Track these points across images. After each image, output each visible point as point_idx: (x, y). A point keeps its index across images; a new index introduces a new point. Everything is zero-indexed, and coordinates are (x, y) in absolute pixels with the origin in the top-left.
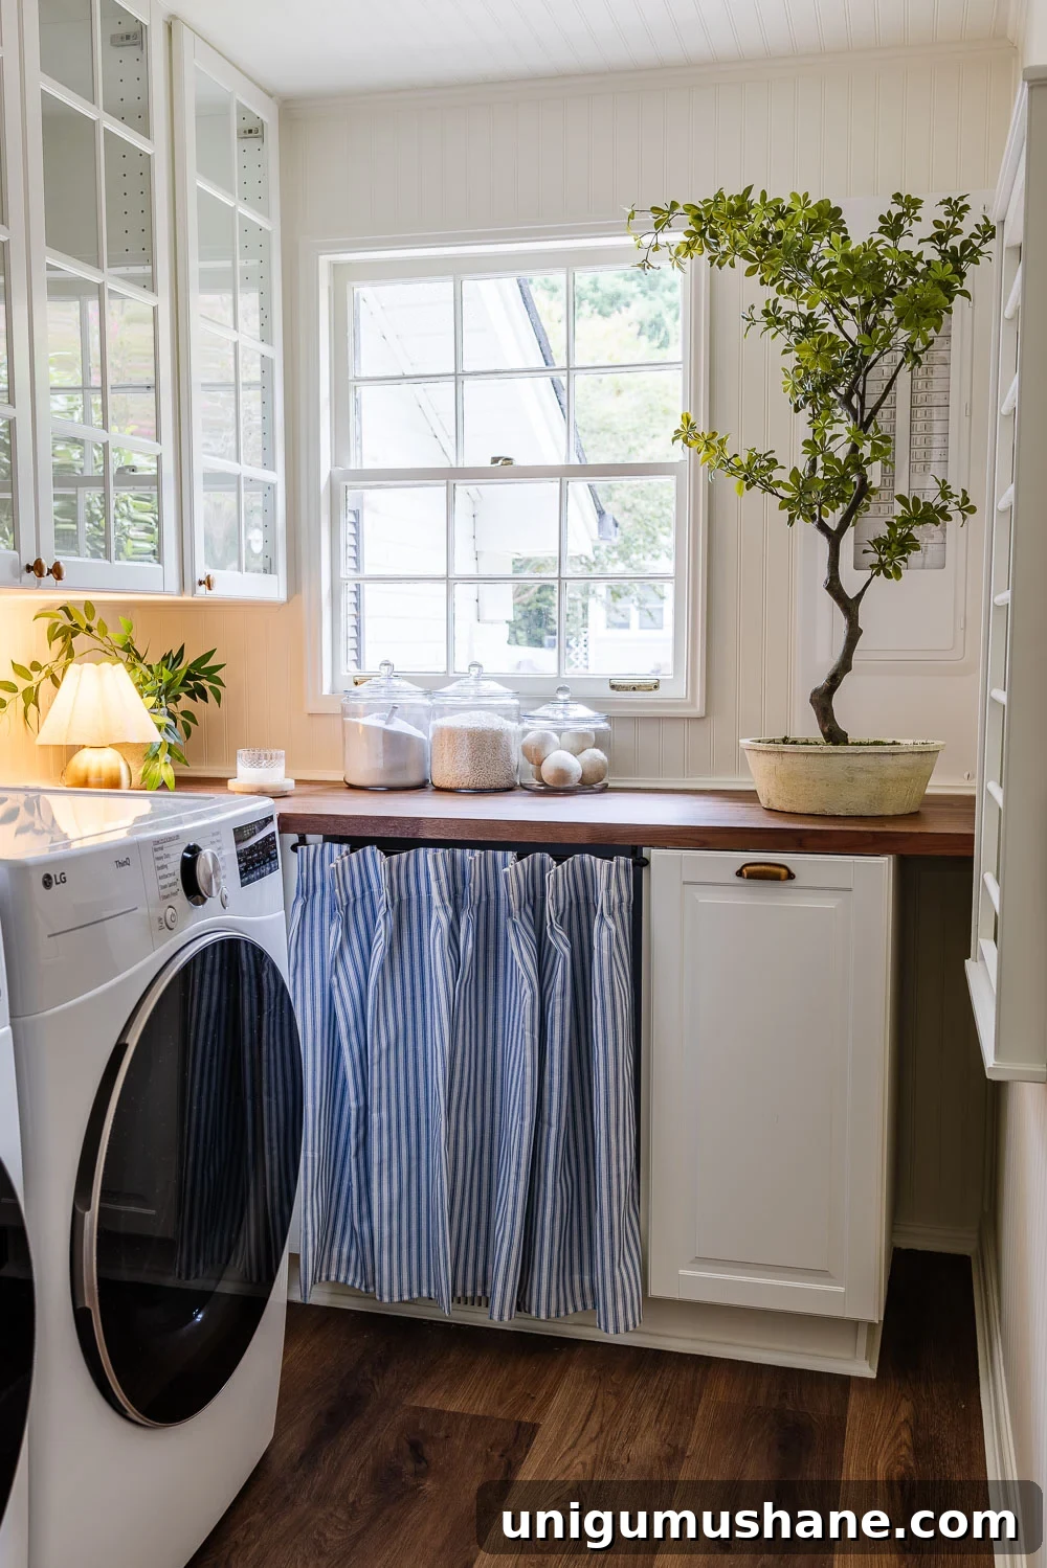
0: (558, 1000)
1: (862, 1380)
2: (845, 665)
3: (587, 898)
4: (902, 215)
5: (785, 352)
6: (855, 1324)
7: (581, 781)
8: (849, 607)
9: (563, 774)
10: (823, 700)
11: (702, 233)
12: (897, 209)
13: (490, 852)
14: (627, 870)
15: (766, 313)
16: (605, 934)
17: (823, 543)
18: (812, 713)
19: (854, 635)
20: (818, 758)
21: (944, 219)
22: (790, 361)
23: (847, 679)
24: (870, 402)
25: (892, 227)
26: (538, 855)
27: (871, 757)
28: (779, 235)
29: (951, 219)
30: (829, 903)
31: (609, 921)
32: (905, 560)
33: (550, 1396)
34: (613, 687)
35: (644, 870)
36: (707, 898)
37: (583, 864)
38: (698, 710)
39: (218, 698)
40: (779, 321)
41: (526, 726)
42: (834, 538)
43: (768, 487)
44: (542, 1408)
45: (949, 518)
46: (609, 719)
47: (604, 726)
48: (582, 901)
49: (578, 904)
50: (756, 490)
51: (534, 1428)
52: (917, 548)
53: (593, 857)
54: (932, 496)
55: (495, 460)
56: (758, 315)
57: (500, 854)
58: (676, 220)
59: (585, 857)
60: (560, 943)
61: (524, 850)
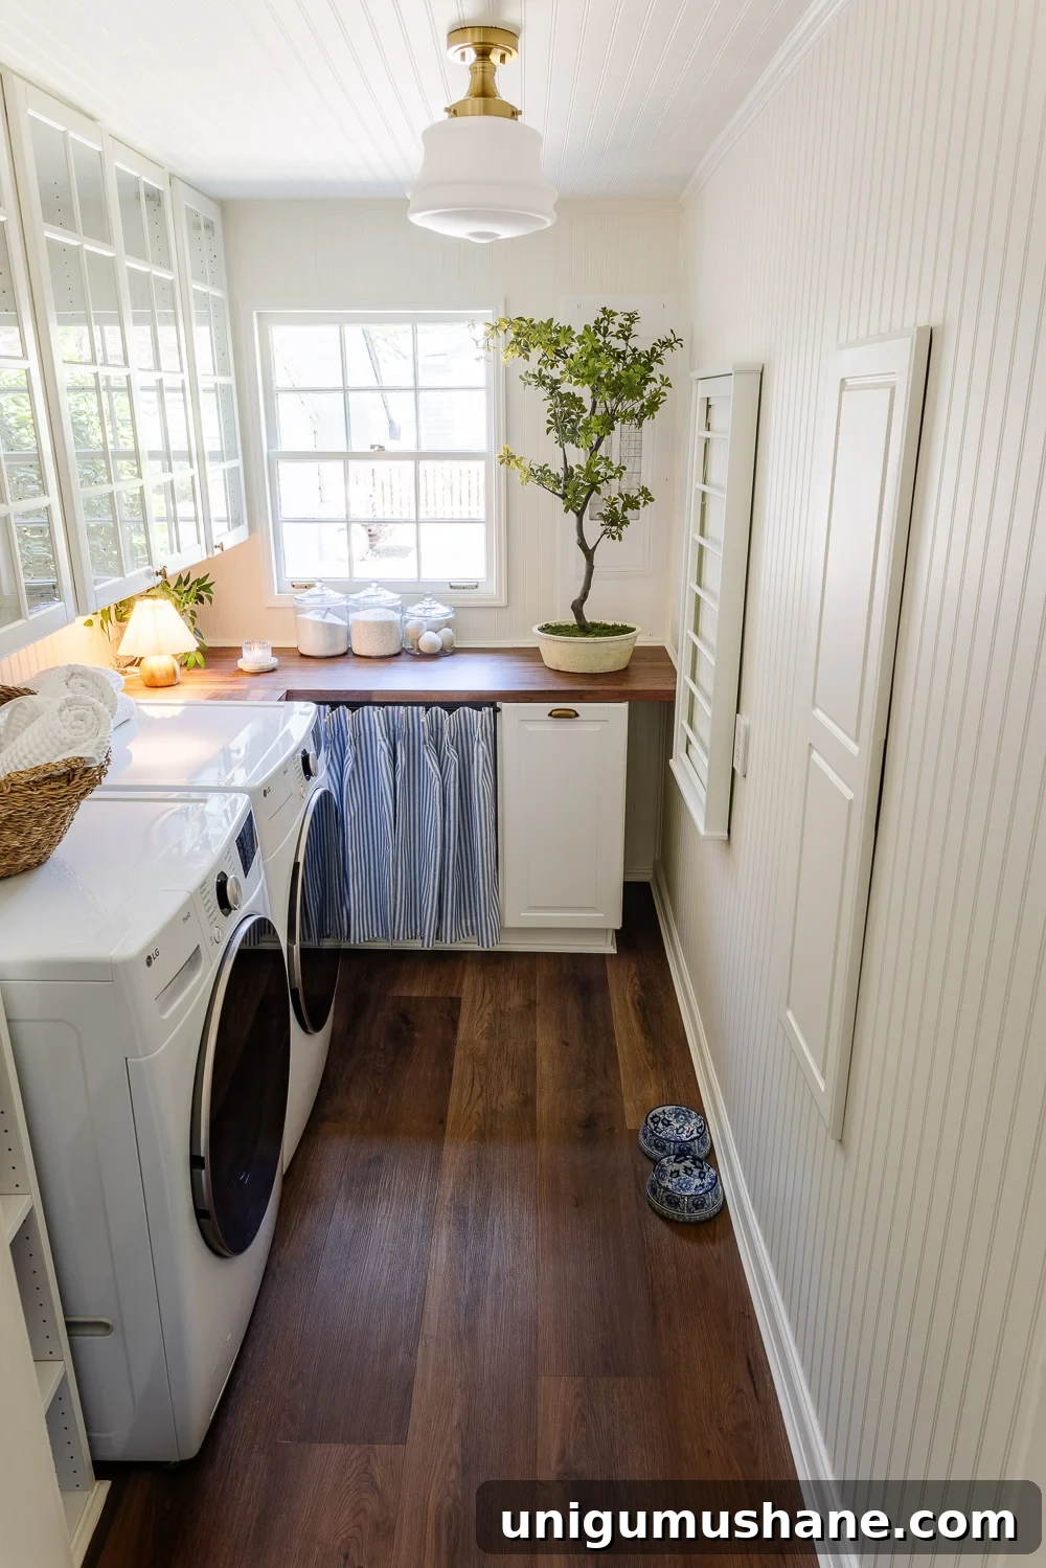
0: (452, 785)
1: (612, 955)
2: (588, 586)
3: (466, 731)
5: (546, 400)
6: (606, 930)
7: (442, 649)
8: (589, 554)
9: (433, 645)
10: (577, 607)
11: (519, 343)
13: (410, 707)
14: (490, 715)
15: (535, 377)
16: (480, 750)
17: (575, 520)
19: (591, 569)
26: (438, 709)
30: (596, 728)
31: (483, 743)
32: (621, 529)
33: (461, 984)
34: (451, 588)
35: (497, 715)
36: (531, 727)
37: (464, 713)
38: (503, 603)
39: (211, 600)
41: (407, 617)
42: (579, 514)
44: (460, 989)
45: (641, 505)
46: (453, 609)
48: (463, 731)
49: (461, 734)
51: (460, 999)
53: (470, 709)
54: (635, 494)
55: (372, 447)
57: (415, 708)
59: (466, 708)
60: (452, 755)
61: (428, 706)
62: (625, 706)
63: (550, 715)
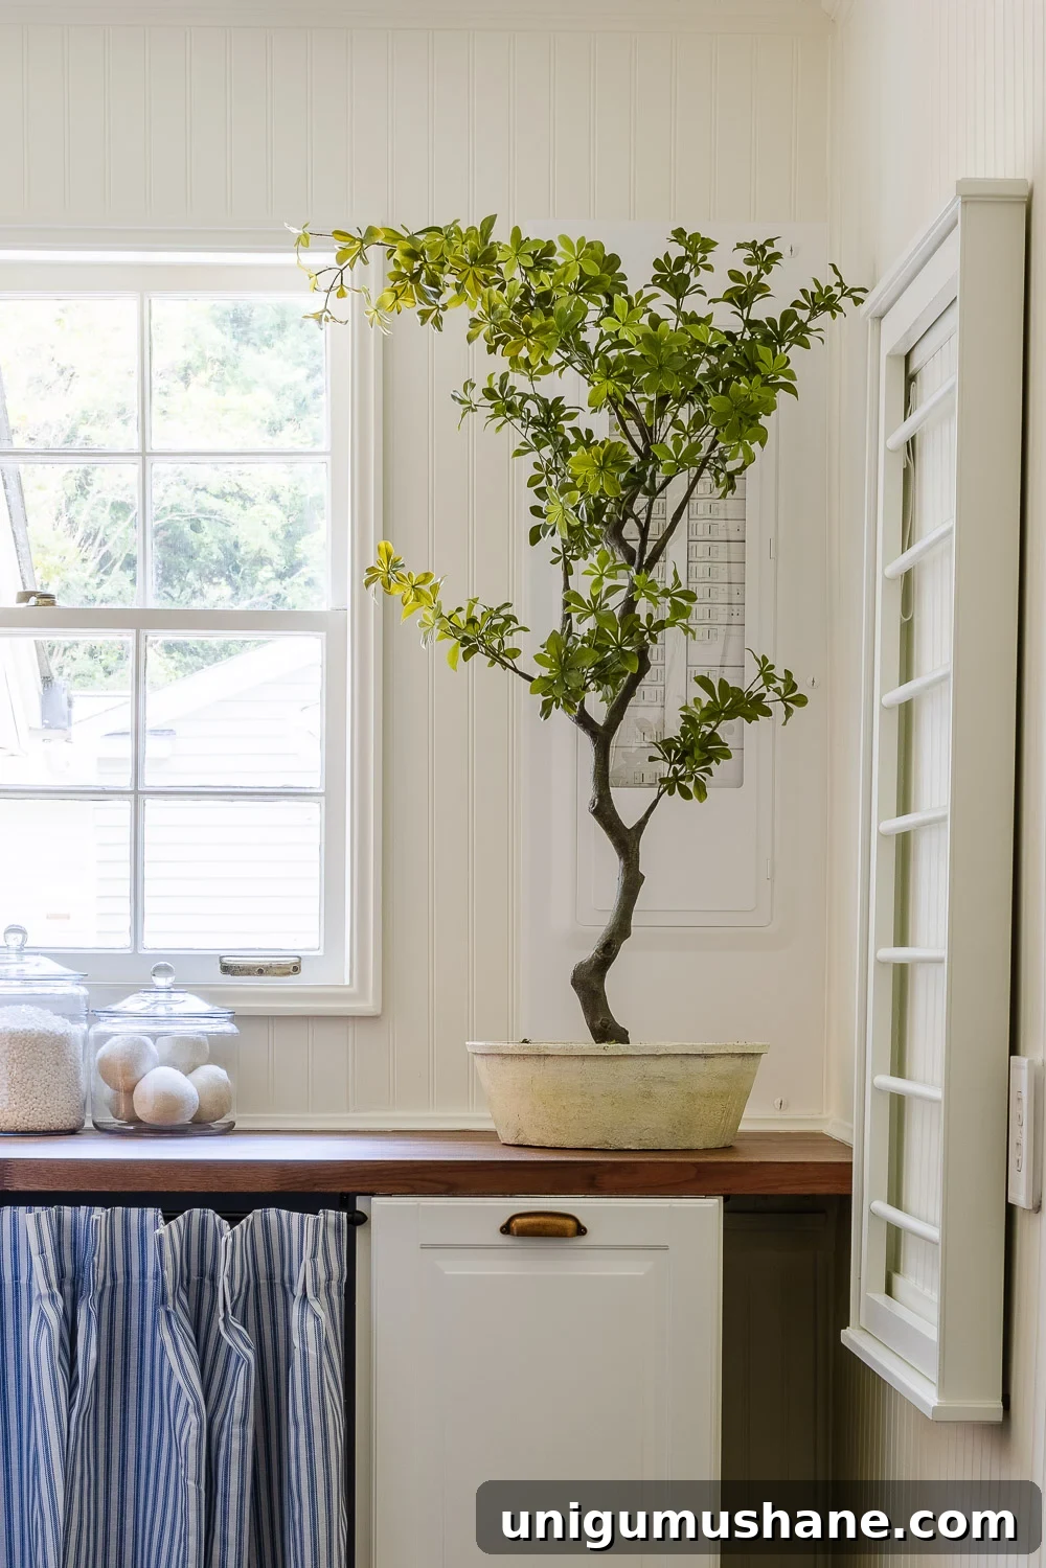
0: (236, 1430)
2: (620, 930)
3: (271, 1277)
4: (687, 258)
5: (519, 453)
7: (197, 1116)
8: (626, 841)
9: (171, 1102)
10: (590, 983)
11: (415, 277)
12: (677, 251)
13: (119, 1209)
14: (338, 1229)
15: (489, 393)
16: (310, 1324)
17: (586, 745)
18: (573, 1002)
19: (632, 883)
20: (600, 1062)
21: (744, 269)
22: (526, 466)
23: (626, 950)
24: (654, 532)
25: (671, 277)
26: (197, 1211)
27: (677, 1061)
28: (545, 297)
29: (754, 270)
30: (635, 1268)
31: (316, 1305)
32: (709, 771)
34: (226, 969)
35: (360, 1232)
36: (457, 1268)
37: (266, 1224)
38: (369, 1005)
40: (510, 407)
41: (103, 1027)
42: (602, 737)
43: (498, 657)
45: (767, 713)
46: (235, 1018)
47: (229, 1028)
48: (263, 1281)
49: (257, 1286)
50: (480, 659)
52: (728, 756)
53: (284, 1212)
54: (748, 680)
55: (25, 597)
56: (476, 395)
57: (134, 1212)
58: (374, 253)
59: (272, 1212)
60: (238, 1343)
61: (172, 1204)
62: (713, 1206)
63: (506, 1229)
